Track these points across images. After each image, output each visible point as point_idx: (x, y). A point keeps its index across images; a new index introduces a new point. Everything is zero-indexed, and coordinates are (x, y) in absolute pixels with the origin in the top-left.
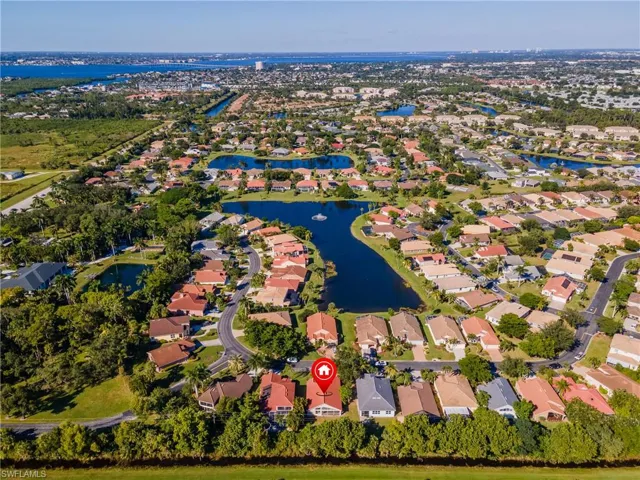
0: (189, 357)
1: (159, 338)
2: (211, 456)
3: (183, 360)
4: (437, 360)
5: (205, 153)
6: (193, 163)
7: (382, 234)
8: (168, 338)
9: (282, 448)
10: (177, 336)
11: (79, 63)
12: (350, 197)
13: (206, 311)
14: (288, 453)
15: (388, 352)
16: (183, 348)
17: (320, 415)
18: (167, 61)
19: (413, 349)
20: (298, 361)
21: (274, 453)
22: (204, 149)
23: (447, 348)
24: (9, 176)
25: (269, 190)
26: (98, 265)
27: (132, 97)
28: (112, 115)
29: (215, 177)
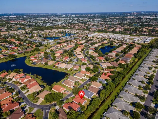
7: (38, 63)
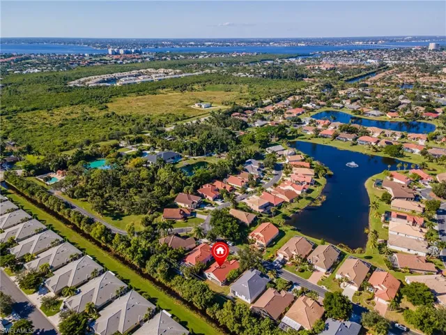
0: (182, 218)
1: (179, 204)
2: (143, 269)
3: (178, 219)
4: (325, 288)
5: (318, 107)
6: (303, 113)
8: (183, 205)
9: (173, 284)
10: (187, 206)
11: (302, 45)
12: (396, 156)
13: (215, 199)
14: (175, 289)
15: (294, 266)
16: (182, 212)
17: (210, 279)
18: (361, 43)
19: (314, 273)
20: (233, 245)
21: (168, 284)
22: (319, 104)
23: (342, 284)
24: (203, 106)
25: (335, 138)
26: (194, 159)
27: (309, 67)
28: (286, 77)
29: (307, 123)
